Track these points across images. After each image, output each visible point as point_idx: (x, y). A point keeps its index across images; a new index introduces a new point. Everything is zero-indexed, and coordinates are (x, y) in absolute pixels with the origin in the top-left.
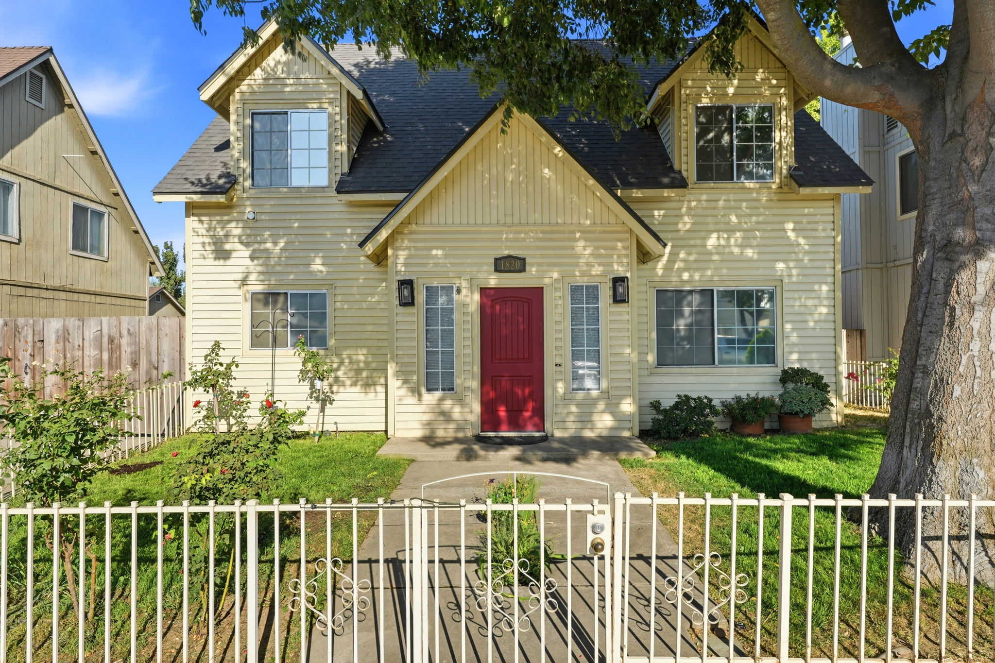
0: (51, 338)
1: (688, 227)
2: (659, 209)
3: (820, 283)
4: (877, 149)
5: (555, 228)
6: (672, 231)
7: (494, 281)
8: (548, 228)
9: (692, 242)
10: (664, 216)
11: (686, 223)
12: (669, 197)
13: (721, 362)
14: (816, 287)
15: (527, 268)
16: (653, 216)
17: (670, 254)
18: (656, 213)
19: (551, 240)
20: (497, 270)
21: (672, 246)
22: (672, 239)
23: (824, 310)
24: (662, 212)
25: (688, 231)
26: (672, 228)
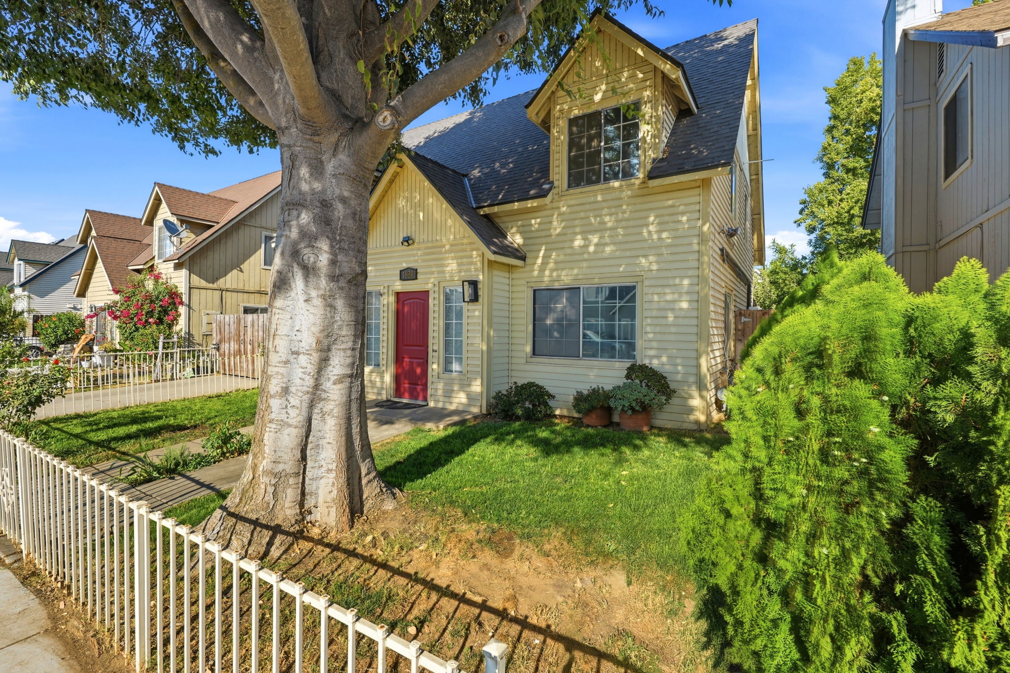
0: (249, 324)
1: (558, 231)
2: (535, 218)
3: (682, 277)
4: (927, 102)
5: (435, 244)
6: (546, 236)
7: (399, 286)
8: (430, 245)
9: (561, 245)
10: (539, 224)
11: (557, 227)
12: (532, 207)
13: (583, 355)
14: (677, 281)
15: (419, 276)
16: (531, 225)
17: (544, 257)
18: (533, 221)
19: (432, 253)
20: (401, 279)
21: (546, 250)
22: (546, 244)
23: (685, 305)
24: (538, 220)
25: (558, 235)
26: (546, 233)
